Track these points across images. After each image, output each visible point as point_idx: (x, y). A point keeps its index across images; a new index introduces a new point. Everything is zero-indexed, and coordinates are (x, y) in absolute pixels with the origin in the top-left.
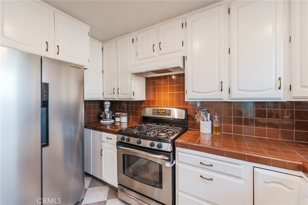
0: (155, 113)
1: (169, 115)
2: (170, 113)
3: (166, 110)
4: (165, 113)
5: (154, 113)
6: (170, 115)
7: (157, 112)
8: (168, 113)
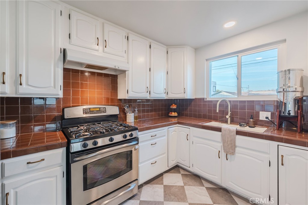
0: (87, 112)
1: (104, 113)
2: (105, 110)
3: (100, 108)
4: (100, 110)
5: (85, 112)
6: (106, 112)
7: (90, 111)
8: (103, 110)
